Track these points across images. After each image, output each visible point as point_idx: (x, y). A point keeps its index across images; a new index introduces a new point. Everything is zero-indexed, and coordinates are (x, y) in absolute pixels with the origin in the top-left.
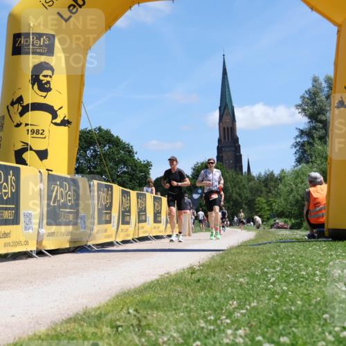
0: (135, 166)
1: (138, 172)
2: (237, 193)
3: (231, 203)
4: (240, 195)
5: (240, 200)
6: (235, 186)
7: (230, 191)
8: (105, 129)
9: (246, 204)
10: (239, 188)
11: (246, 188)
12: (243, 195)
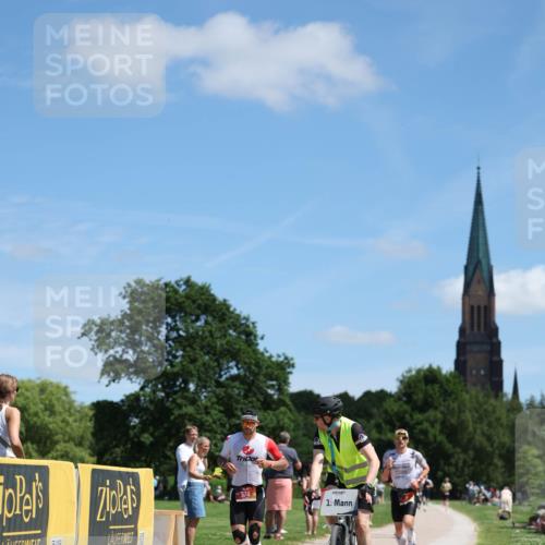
0: (258, 365)
1: (261, 378)
2: (483, 434)
3: (471, 453)
4: (489, 438)
5: (489, 449)
6: (480, 419)
7: (471, 429)
8: (200, 284)
9: (501, 456)
10: (490, 425)
11: (502, 425)
12: (495, 438)
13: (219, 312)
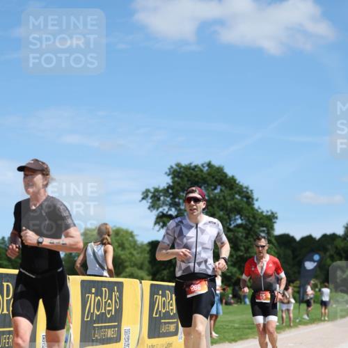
0: (254, 217)
1: (257, 226)
8: (217, 166)
13: (229, 184)
